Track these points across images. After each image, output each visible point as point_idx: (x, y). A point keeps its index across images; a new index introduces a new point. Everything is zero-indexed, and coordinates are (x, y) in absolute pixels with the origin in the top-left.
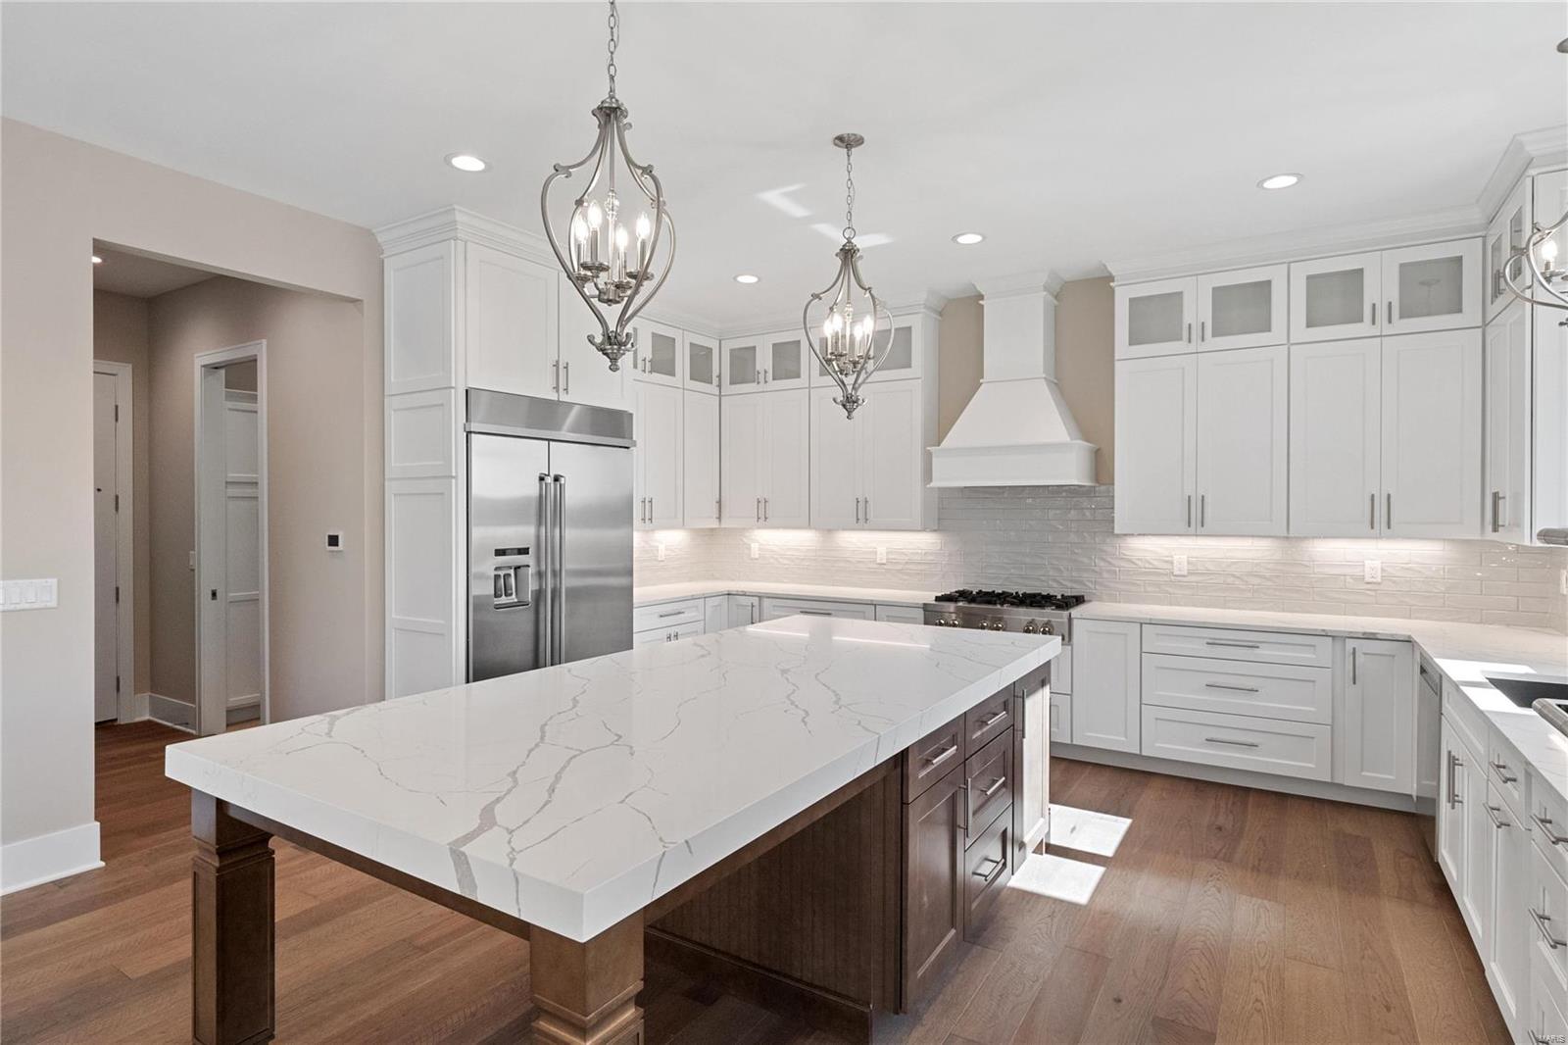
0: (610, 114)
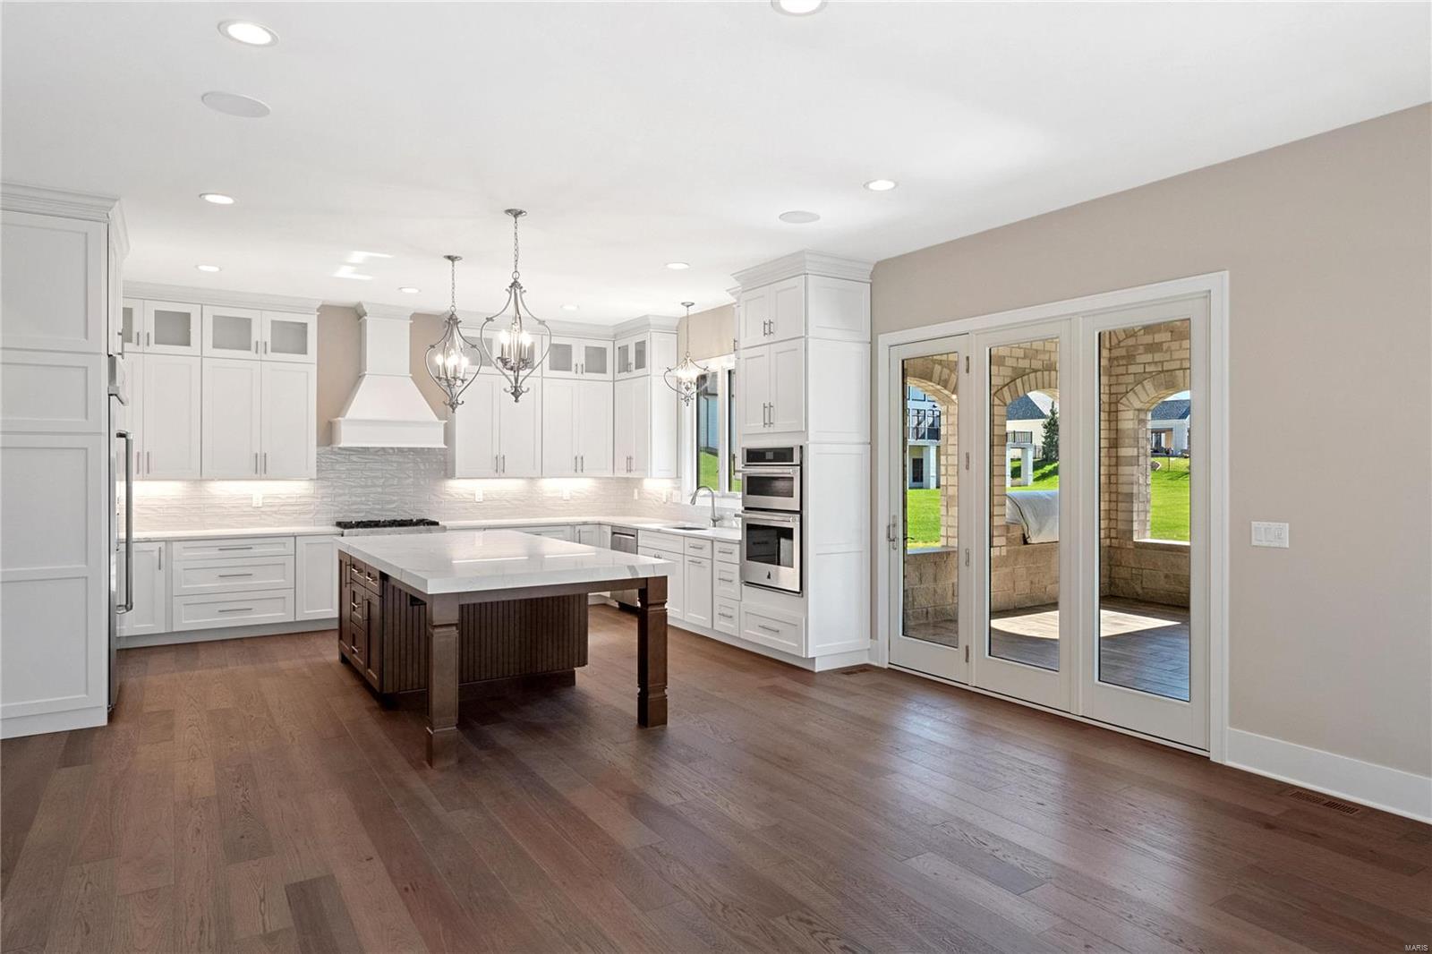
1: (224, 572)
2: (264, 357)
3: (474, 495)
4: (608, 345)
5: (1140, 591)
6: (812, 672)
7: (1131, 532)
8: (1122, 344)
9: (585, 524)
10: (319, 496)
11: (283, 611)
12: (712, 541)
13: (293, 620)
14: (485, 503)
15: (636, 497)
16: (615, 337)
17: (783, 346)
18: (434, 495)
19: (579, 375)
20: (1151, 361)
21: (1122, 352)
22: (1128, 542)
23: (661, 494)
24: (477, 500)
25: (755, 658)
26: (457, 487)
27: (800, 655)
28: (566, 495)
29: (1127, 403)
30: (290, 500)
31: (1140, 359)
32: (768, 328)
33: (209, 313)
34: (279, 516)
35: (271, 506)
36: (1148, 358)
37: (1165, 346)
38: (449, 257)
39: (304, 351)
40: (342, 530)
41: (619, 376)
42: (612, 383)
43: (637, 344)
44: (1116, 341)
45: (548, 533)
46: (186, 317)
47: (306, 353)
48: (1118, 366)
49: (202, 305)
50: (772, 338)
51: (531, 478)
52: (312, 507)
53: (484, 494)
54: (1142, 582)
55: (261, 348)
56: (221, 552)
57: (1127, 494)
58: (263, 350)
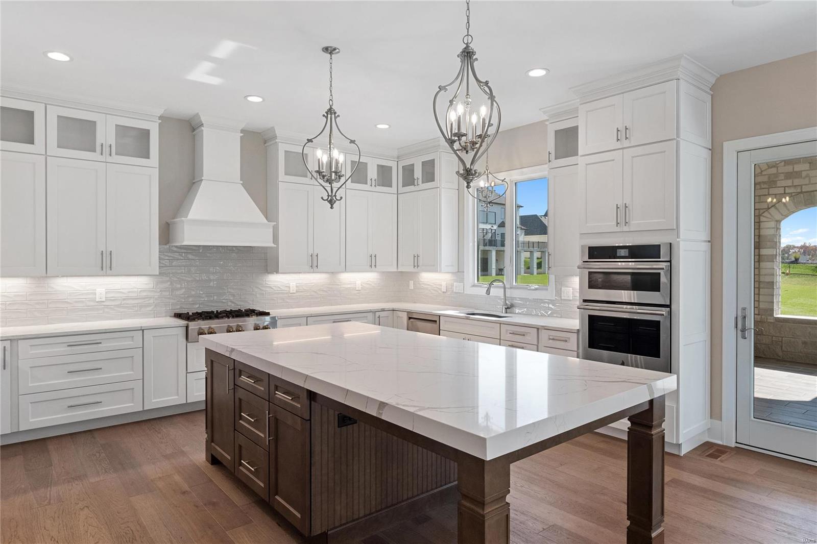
0: (467, 54)
1: (72, 368)
2: (109, 159)
3: (289, 287)
4: (393, 164)
5: (780, 354)
6: (678, 456)
7: (772, 310)
8: (763, 173)
9: (383, 310)
10: (159, 290)
11: (132, 403)
12: (538, 329)
13: (142, 410)
14: (297, 294)
15: (411, 287)
16: (399, 158)
17: (639, 150)
18: (257, 287)
19: (373, 189)
20: (791, 185)
21: (765, 179)
22: (769, 318)
23: (441, 285)
24: (291, 292)
25: (602, 439)
26: (275, 280)
27: (672, 442)
28: (359, 287)
29: (769, 216)
30: (131, 295)
31: (779, 184)
32: (623, 134)
33: (54, 113)
34: (122, 310)
35: (113, 300)
36: (789, 182)
37: (804, 174)
38: (326, 49)
39: (147, 156)
40: (186, 322)
41: (401, 190)
42: (396, 195)
43: (424, 164)
44: (760, 171)
45: (357, 319)
46: (30, 115)
47: (148, 158)
48: (760, 189)
49: (45, 104)
50: (626, 143)
51: (332, 273)
52: (151, 301)
53: (297, 287)
54: (782, 347)
55: (106, 150)
56: (69, 348)
57: (768, 283)
58: (108, 153)
